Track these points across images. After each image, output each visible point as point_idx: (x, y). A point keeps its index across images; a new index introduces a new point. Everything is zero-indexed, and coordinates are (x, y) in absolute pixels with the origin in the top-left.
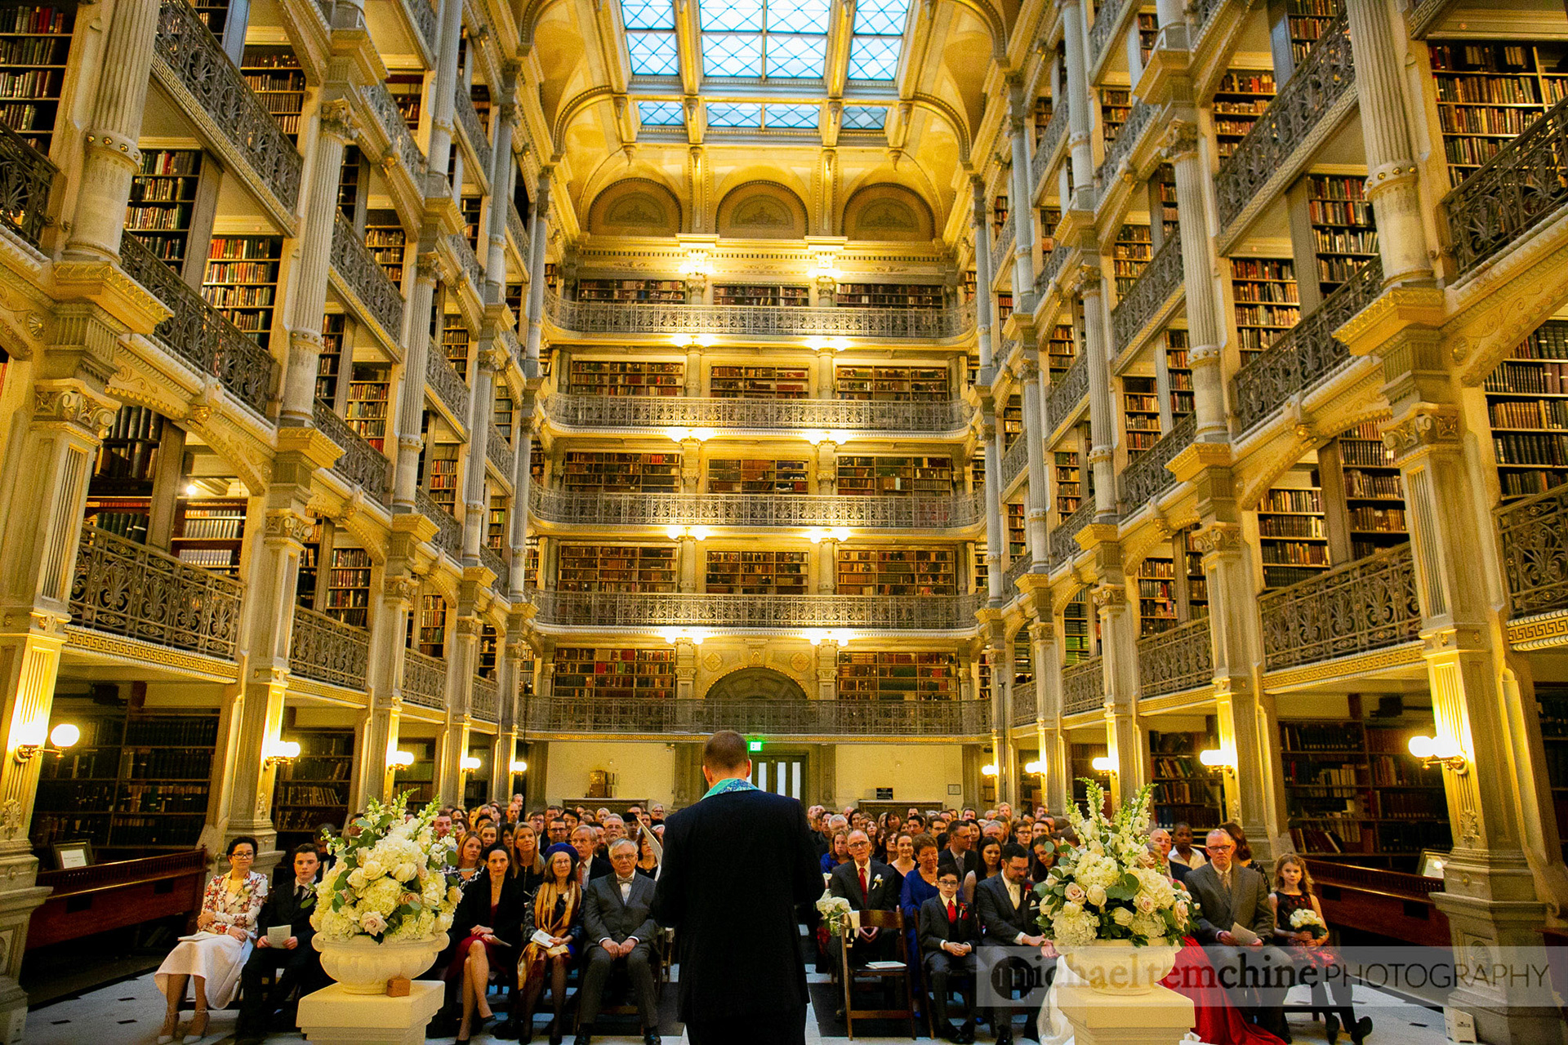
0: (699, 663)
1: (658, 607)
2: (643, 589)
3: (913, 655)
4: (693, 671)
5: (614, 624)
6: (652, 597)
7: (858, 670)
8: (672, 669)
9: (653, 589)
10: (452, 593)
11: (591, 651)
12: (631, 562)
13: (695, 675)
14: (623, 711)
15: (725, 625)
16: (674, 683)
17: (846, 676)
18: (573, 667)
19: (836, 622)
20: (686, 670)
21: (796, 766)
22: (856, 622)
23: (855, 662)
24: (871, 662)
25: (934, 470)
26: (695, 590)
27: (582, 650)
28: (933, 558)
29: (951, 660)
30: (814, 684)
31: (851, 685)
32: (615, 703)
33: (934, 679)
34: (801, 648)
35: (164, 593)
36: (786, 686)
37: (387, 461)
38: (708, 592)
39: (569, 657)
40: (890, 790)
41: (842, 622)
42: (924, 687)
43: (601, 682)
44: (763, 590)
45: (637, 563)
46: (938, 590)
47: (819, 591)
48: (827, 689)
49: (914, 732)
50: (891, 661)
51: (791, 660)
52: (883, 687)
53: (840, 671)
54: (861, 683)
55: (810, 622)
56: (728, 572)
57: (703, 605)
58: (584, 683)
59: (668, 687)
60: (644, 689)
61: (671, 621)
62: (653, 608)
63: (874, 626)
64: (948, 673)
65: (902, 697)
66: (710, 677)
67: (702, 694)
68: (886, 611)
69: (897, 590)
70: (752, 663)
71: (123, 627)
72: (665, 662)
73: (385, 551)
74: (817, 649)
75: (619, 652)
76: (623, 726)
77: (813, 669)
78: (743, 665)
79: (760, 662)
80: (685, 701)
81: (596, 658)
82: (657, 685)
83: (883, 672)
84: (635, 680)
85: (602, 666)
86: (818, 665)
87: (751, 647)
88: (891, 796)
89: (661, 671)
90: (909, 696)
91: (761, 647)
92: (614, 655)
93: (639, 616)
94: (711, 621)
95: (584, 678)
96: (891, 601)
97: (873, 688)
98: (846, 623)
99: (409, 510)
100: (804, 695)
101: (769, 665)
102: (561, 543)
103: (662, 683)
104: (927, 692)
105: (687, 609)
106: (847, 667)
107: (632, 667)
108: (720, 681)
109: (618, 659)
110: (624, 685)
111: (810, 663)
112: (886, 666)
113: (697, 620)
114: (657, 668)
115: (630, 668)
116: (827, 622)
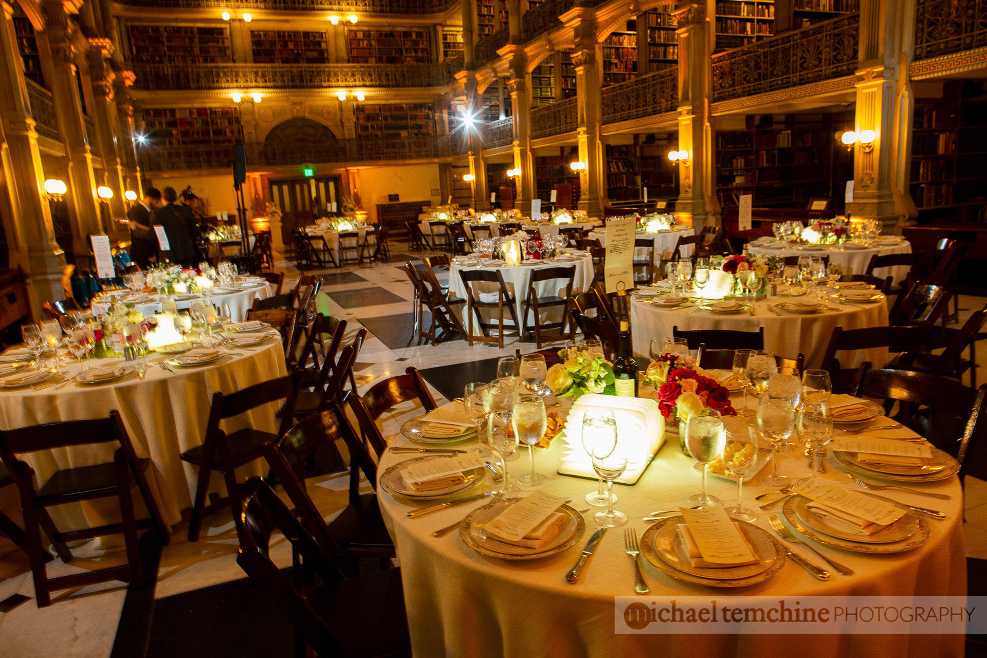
0: (257, 116)
1: (220, 74)
2: (205, 61)
3: (404, 106)
4: (254, 123)
5: (189, 89)
6: (215, 67)
7: (369, 117)
8: (238, 122)
9: (213, 61)
11: (173, 111)
12: (191, 39)
13: (255, 126)
14: (209, 154)
15: (275, 88)
16: (241, 131)
17: (362, 122)
18: (161, 124)
19: (354, 84)
20: (248, 122)
21: (331, 185)
22: (368, 83)
23: (367, 112)
24: (378, 111)
26: (246, 61)
27: (165, 110)
28: (414, 36)
29: (430, 108)
30: (340, 129)
31: (365, 128)
32: (202, 148)
33: (419, 122)
34: (329, 103)
36: (321, 130)
38: (255, 62)
39: (155, 115)
40: (397, 195)
41: (357, 83)
42: (413, 128)
43: (185, 134)
44: (296, 61)
45: (196, 40)
46: (419, 60)
47: (337, 61)
48: (350, 131)
49: (411, 157)
50: (390, 110)
51: (321, 112)
52: (387, 128)
53: (358, 119)
54: (372, 126)
55: (336, 84)
56: (269, 47)
57: (256, 73)
58: (171, 134)
59: (236, 134)
60: (220, 138)
61: (235, 84)
62: (218, 76)
63: (380, 86)
64: (427, 117)
65: (399, 135)
66: (266, 126)
67: (262, 139)
68: (387, 75)
69: (392, 60)
70: (295, 115)
72: (231, 116)
74: (341, 103)
75: (195, 111)
76: (210, 166)
77: (338, 117)
78: (288, 116)
79: (301, 114)
80: (251, 145)
81: (178, 116)
82: (228, 134)
83: (386, 118)
84: (211, 131)
85: (183, 122)
86: (342, 115)
87: (294, 104)
88: (398, 199)
89: (230, 123)
90: (404, 134)
91: (301, 103)
92: (191, 113)
93: (211, 82)
94: (264, 85)
95: (171, 132)
96: (390, 68)
97: (380, 129)
98: (361, 84)
100: (334, 136)
101: (307, 115)
102: (130, 24)
103: (232, 132)
104: (416, 131)
105: (245, 75)
106: (361, 116)
107: (207, 122)
108: (274, 129)
109: (195, 115)
110: (203, 135)
111: (335, 114)
112: (388, 114)
113: (254, 84)
114: (226, 121)
115: (206, 123)
116: (348, 84)
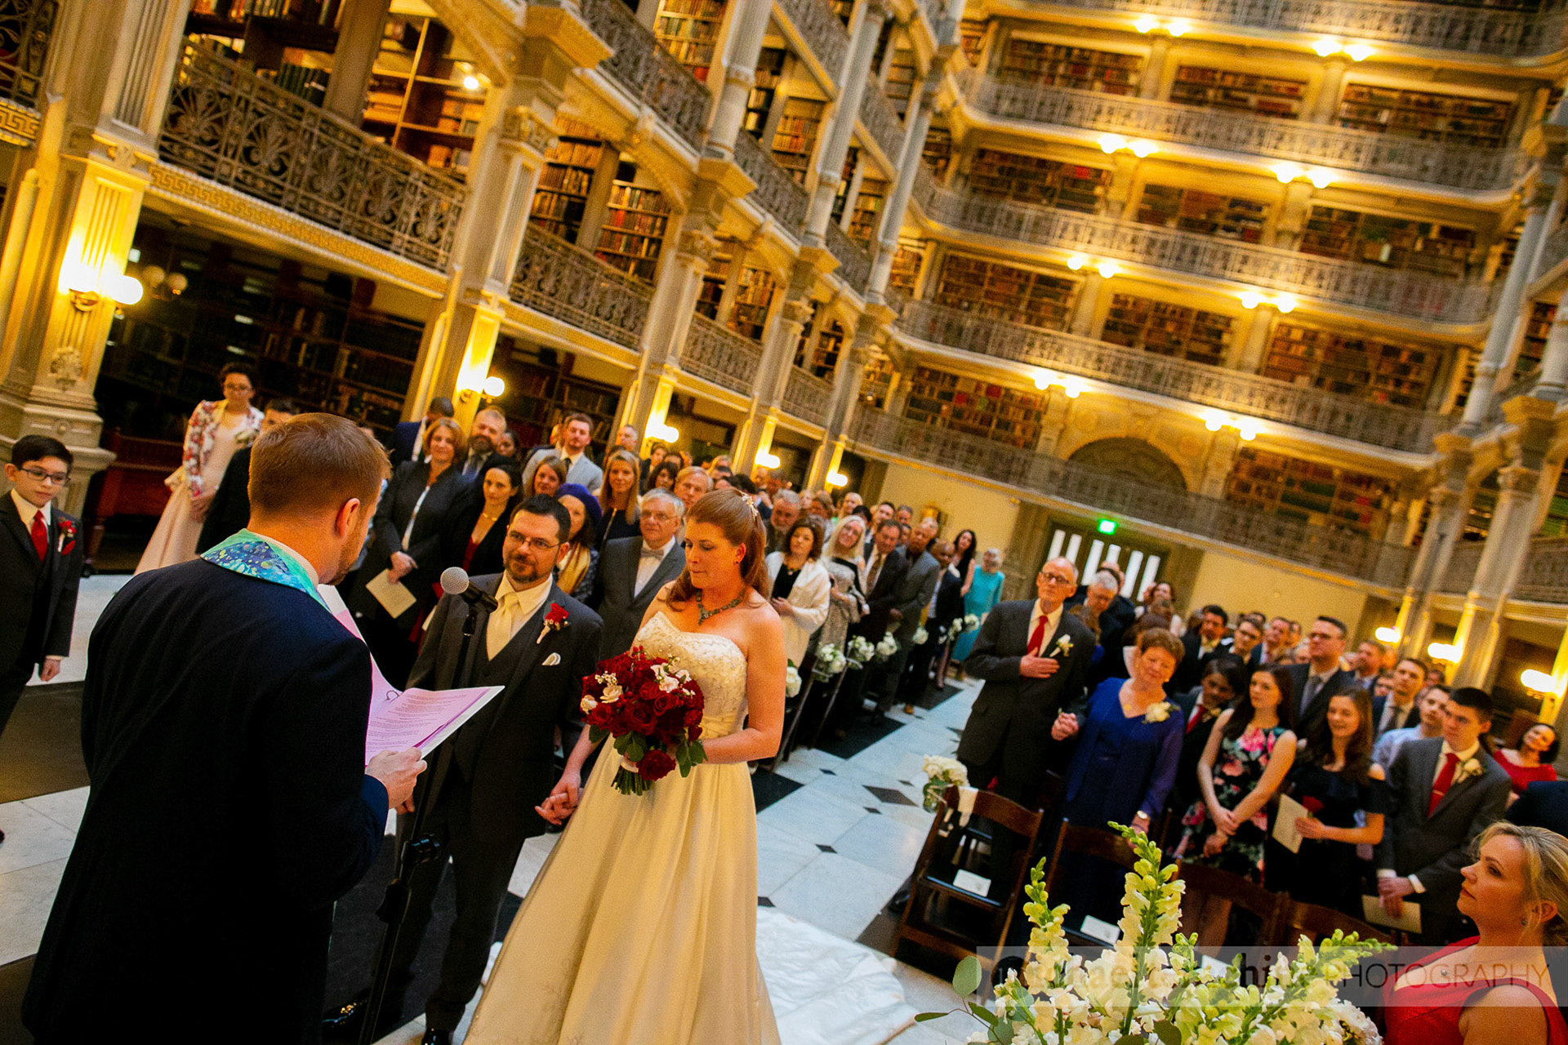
0: (1071, 418)
1: (1037, 344)
2: (1028, 322)
3: (1337, 473)
4: (1061, 426)
5: (984, 352)
6: (1035, 333)
7: (1261, 473)
8: (1038, 418)
9: (1039, 324)
10: (782, 272)
11: (955, 378)
12: (1022, 288)
13: (1062, 431)
14: (971, 450)
15: (1109, 381)
16: (1036, 435)
17: (1243, 475)
18: (932, 391)
19: (1247, 408)
20: (1053, 424)
21: (1154, 562)
22: (1273, 414)
23: (1258, 462)
24: (1279, 467)
25: (1444, 243)
26: (1088, 334)
27: (945, 375)
28: (1404, 358)
29: (1387, 489)
30: (1199, 476)
31: (1245, 488)
32: (965, 439)
33: (1355, 507)
34: (1196, 430)
35: (344, 171)
36: (1166, 470)
37: (708, 94)
38: (1103, 339)
39: (930, 378)
41: (1255, 410)
42: (1339, 513)
43: (958, 414)
44: (1169, 352)
45: (1029, 291)
46: (1397, 399)
47: (1239, 367)
48: (1213, 485)
49: (1306, 561)
50: (1305, 470)
51: (1177, 441)
52: (1285, 499)
53: (1236, 469)
54: (1259, 489)
55: (1215, 402)
56: (1132, 322)
57: (1089, 354)
58: (939, 410)
59: (1028, 436)
60: (1004, 433)
61: (1050, 363)
62: (1031, 345)
63: (1295, 424)
64: (1377, 504)
65: (1305, 518)
66: (1079, 438)
67: (1065, 452)
68: (1316, 409)
69: (1341, 388)
70: (1132, 433)
71: (280, 197)
72: (1032, 409)
73: (687, 200)
74: (1216, 435)
75: (984, 386)
76: (966, 465)
77: (1203, 457)
78: (1121, 433)
79: (1142, 434)
80: (1043, 456)
81: (959, 387)
82: (1018, 432)
83: (1290, 482)
84: (995, 421)
85: (964, 397)
86: (1210, 454)
87: (1136, 415)
89: (1026, 417)
90: (1316, 520)
91: (1148, 417)
92: (978, 387)
93: (1015, 350)
94: (1095, 374)
95: (940, 406)
96: (1327, 400)
97: (1272, 496)
98: (1260, 411)
99: (721, 156)
100: (1184, 485)
101: (1153, 440)
102: (951, 252)
103: (1024, 431)
104: (1342, 521)
105: (1071, 353)
106: (1246, 466)
107: (995, 405)
108: (1090, 445)
109: (982, 393)
110: (981, 423)
111: (1201, 450)
112: (1298, 476)
113: (1079, 369)
114: (1022, 414)
115: (992, 406)
116: (1235, 406)
